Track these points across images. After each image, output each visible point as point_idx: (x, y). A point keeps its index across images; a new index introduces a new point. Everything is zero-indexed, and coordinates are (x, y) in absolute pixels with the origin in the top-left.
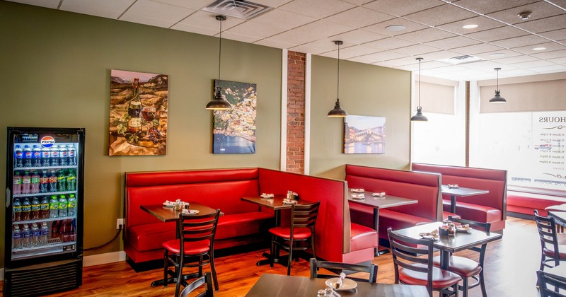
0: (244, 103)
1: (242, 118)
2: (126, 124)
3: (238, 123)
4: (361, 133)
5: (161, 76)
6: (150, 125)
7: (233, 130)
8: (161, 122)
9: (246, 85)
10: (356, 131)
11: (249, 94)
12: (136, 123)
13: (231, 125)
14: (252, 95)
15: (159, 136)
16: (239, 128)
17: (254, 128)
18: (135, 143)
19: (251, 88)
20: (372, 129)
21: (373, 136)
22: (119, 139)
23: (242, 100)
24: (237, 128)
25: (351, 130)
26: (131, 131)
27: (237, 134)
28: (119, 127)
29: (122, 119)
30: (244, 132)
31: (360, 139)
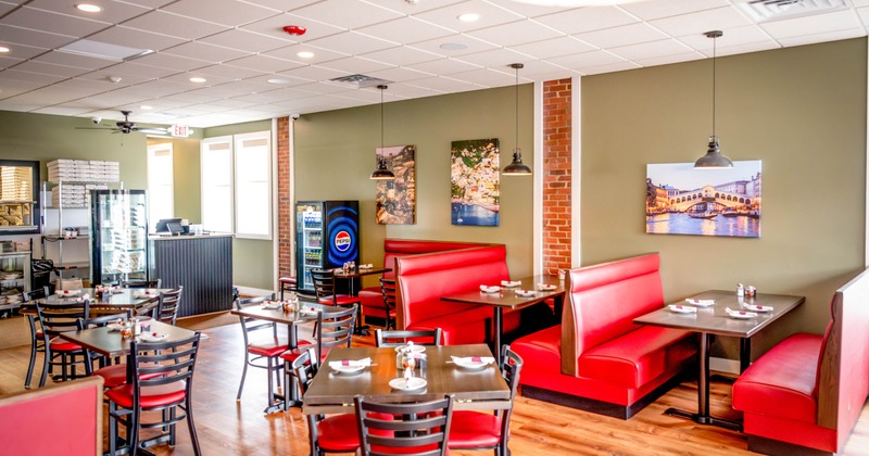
0: (482, 164)
1: (480, 183)
2: (385, 195)
3: (475, 189)
4: (686, 196)
5: (407, 147)
6: (401, 195)
7: (471, 198)
8: (408, 193)
9: (484, 142)
10: (672, 192)
11: (489, 152)
12: (391, 194)
13: (469, 192)
14: (492, 153)
15: (407, 206)
16: (477, 195)
17: (497, 194)
18: (392, 213)
19: (491, 144)
20: (715, 188)
21: (718, 200)
22: (382, 209)
23: (480, 161)
24: (474, 194)
25: (658, 190)
26: (389, 201)
27: (475, 202)
28: (382, 198)
29: (383, 192)
30: (485, 200)
31: (683, 207)
